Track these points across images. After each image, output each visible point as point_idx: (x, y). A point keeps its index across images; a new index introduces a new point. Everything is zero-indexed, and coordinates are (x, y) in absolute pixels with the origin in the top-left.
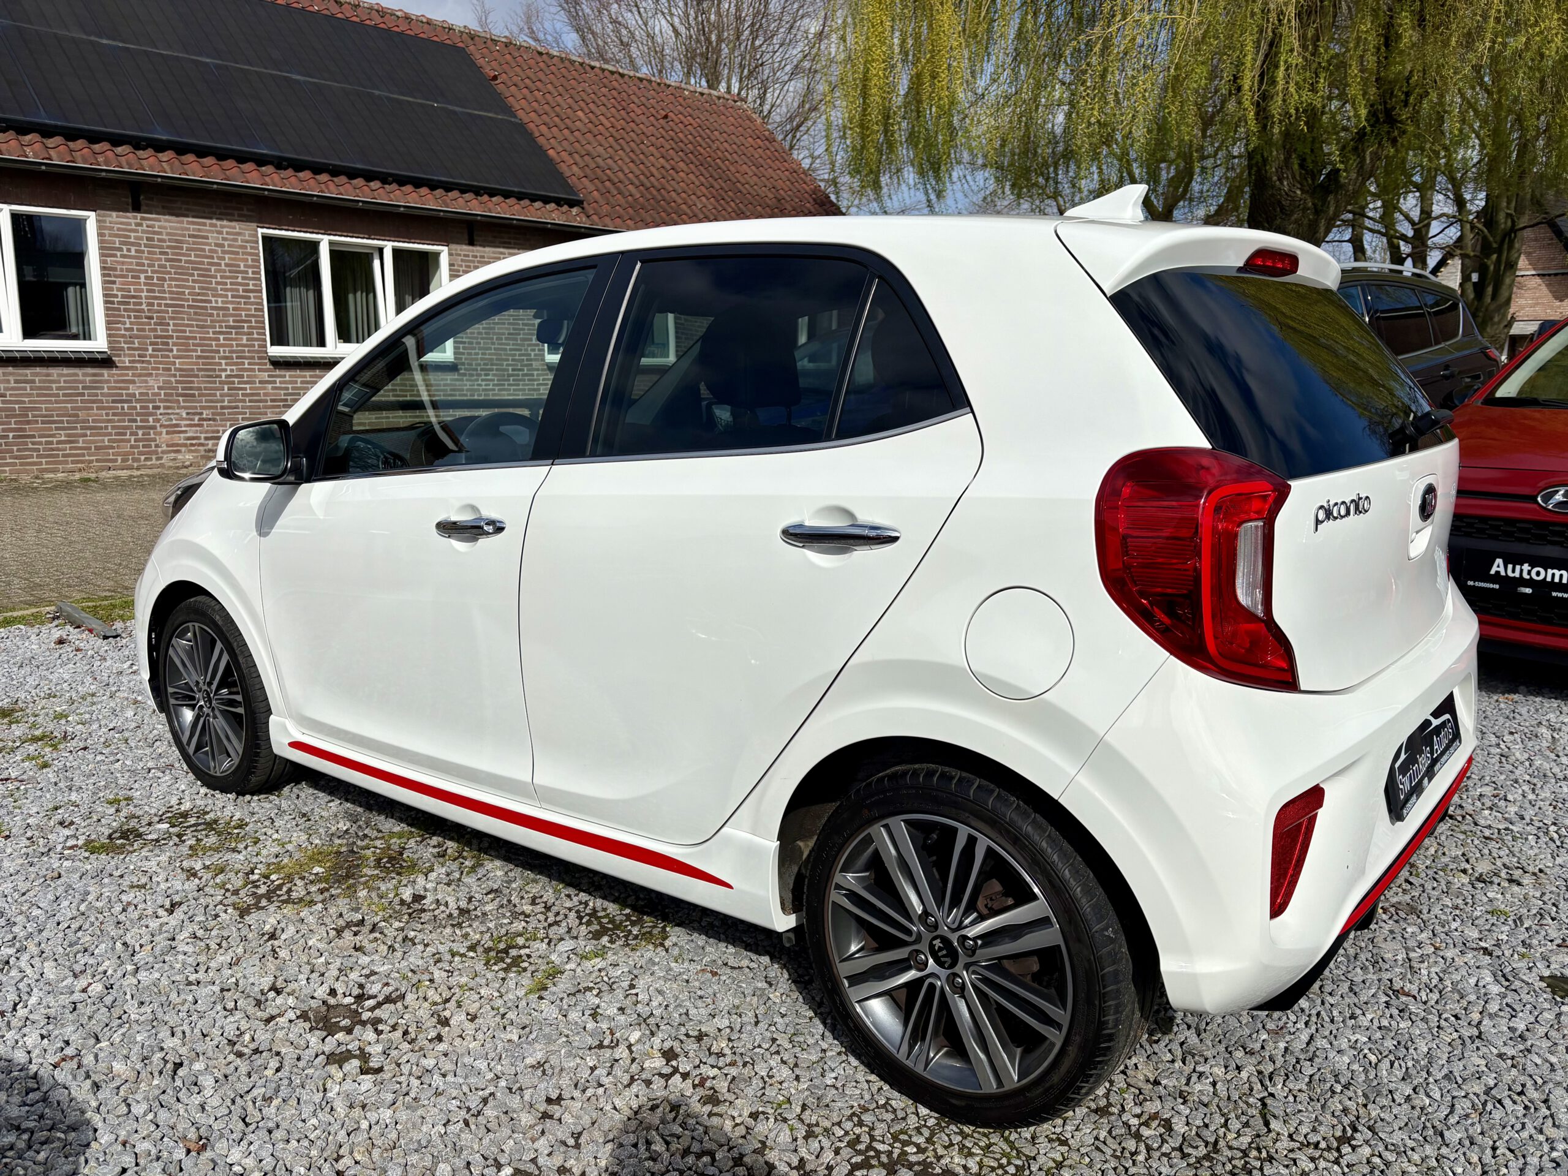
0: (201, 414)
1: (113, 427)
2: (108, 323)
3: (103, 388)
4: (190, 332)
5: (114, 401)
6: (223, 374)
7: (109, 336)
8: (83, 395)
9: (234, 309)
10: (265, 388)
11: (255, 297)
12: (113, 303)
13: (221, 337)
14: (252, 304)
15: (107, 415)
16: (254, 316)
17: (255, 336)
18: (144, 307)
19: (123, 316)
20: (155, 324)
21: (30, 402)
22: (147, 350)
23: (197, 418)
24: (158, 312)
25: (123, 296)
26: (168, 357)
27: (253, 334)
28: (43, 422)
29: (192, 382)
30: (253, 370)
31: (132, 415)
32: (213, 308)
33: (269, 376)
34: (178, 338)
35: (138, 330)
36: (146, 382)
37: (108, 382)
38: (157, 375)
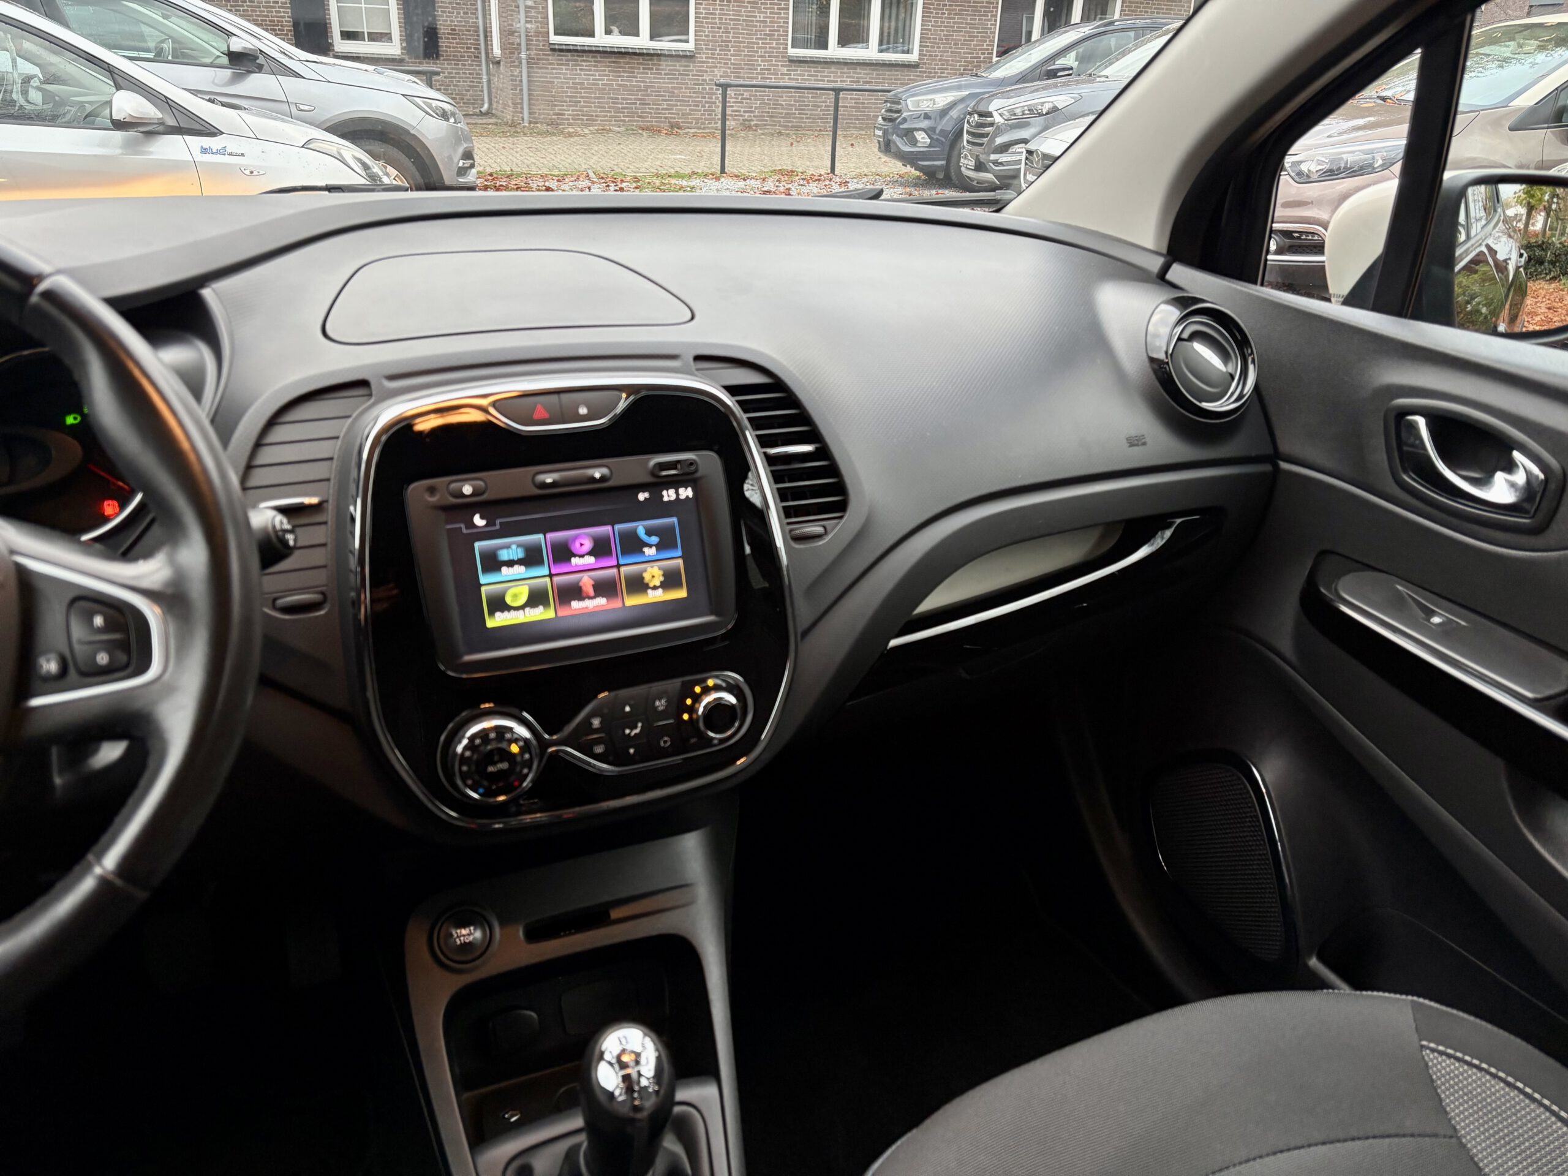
0: (743, 95)
1: (693, 101)
2: (696, 31)
3: (689, 75)
4: (742, 38)
5: (694, 84)
6: (759, 68)
7: (696, 40)
8: (678, 79)
9: (770, 22)
10: (783, 79)
11: (784, 13)
12: (699, 18)
13: (760, 42)
14: (782, 18)
15: (690, 93)
16: (781, 27)
17: (782, 41)
18: (717, 21)
19: (704, 27)
20: (723, 32)
21: (650, 82)
22: (716, 50)
23: (740, 97)
24: (725, 24)
25: (706, 14)
26: (727, 55)
27: (780, 39)
28: (656, 96)
29: (740, 73)
30: (778, 65)
31: (703, 93)
32: (757, 21)
33: (787, 70)
34: (735, 42)
35: (712, 36)
36: (713, 71)
37: (692, 71)
38: (720, 67)
